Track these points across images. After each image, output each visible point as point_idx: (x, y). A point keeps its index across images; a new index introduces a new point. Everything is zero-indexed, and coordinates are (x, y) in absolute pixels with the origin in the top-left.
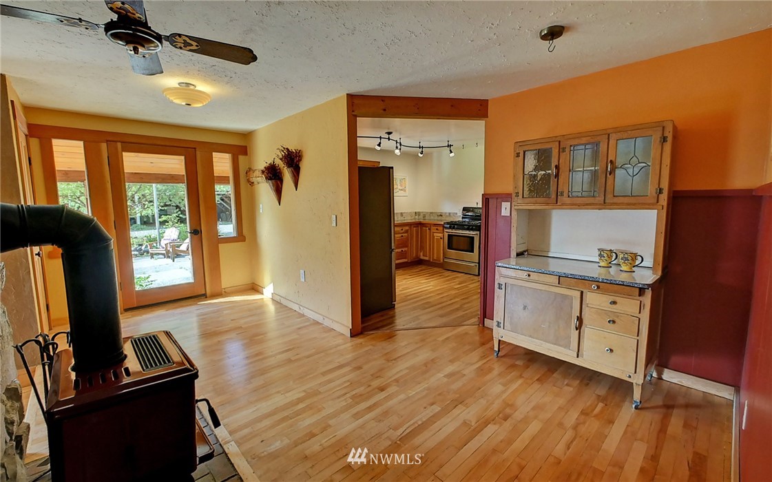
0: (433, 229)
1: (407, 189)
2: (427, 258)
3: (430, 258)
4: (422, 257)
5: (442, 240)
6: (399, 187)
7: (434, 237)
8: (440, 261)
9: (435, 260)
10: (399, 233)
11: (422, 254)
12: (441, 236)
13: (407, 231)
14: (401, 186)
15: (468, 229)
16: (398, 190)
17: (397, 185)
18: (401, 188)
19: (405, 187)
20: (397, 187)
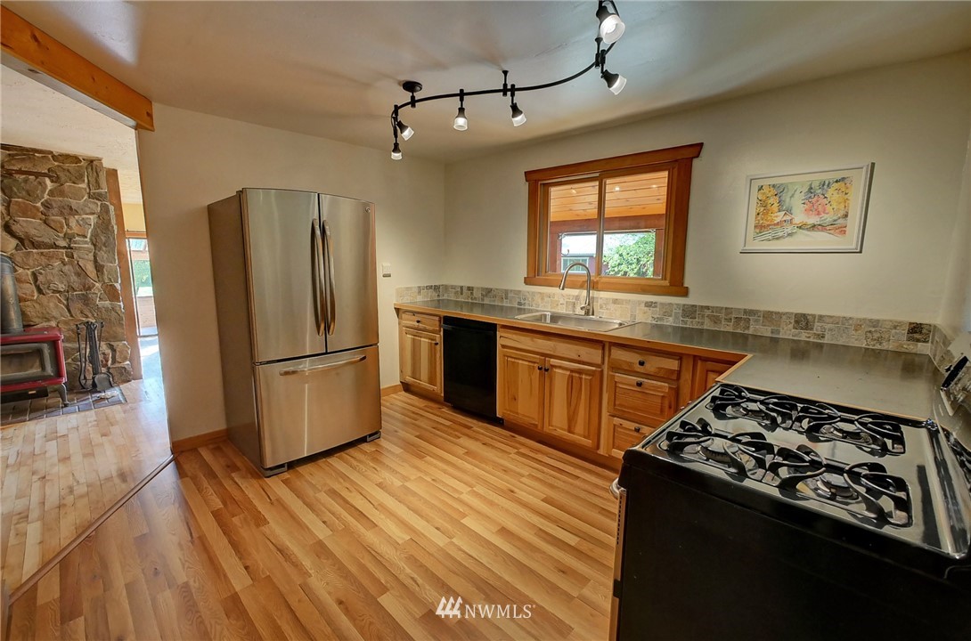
10: (635, 373)
16: (789, 229)
17: (789, 211)
18: (813, 220)
19: (846, 216)
20: (788, 218)
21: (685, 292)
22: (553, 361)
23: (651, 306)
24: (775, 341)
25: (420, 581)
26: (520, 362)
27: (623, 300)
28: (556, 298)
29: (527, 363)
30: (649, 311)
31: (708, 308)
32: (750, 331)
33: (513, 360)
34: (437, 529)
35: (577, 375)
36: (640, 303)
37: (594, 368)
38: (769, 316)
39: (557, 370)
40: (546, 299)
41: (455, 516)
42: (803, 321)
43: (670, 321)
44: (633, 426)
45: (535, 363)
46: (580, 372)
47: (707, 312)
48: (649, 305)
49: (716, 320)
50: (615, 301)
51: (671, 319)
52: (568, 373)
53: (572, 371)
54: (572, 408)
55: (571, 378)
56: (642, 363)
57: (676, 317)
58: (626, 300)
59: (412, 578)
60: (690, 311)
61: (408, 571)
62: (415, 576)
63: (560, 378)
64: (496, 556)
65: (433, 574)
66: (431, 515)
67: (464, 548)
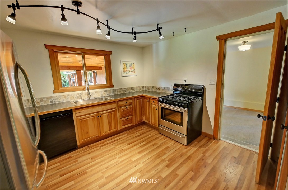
0: (151, 101)
1: (136, 71)
2: (148, 122)
3: (149, 122)
4: (145, 120)
5: (157, 111)
6: (129, 70)
7: (151, 107)
8: (156, 126)
9: (153, 124)
10: (125, 106)
11: (144, 118)
12: (156, 108)
13: (131, 104)
14: (131, 69)
15: (178, 105)
16: (128, 72)
17: (128, 68)
18: (131, 70)
19: (134, 70)
20: (128, 70)
21: (113, 86)
22: (102, 113)
23: (106, 91)
24: (129, 93)
25: (157, 169)
26: (88, 119)
27: (98, 91)
28: (72, 96)
29: (91, 118)
30: (106, 93)
31: (118, 89)
32: (126, 92)
33: (84, 119)
34: (135, 166)
35: (110, 113)
36: (103, 91)
37: (114, 109)
38: (128, 89)
39: (103, 115)
40: (67, 97)
41: (130, 162)
42: (132, 88)
43: (111, 94)
44: (126, 118)
45: (94, 116)
46: (110, 112)
47: (118, 90)
48: (105, 91)
49: (120, 92)
50: (96, 92)
51: (111, 93)
52: (107, 114)
53: (108, 113)
54: (110, 123)
55: (109, 115)
56: (126, 103)
57: (112, 93)
58: (99, 91)
59: (156, 171)
60: (115, 91)
61: (153, 172)
62: (155, 170)
63: (105, 117)
64: (148, 154)
65: (154, 166)
66: (128, 168)
67: (145, 160)
